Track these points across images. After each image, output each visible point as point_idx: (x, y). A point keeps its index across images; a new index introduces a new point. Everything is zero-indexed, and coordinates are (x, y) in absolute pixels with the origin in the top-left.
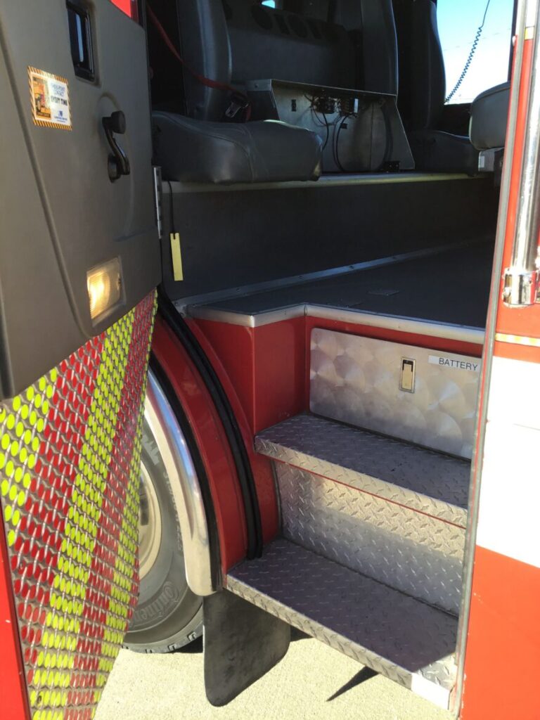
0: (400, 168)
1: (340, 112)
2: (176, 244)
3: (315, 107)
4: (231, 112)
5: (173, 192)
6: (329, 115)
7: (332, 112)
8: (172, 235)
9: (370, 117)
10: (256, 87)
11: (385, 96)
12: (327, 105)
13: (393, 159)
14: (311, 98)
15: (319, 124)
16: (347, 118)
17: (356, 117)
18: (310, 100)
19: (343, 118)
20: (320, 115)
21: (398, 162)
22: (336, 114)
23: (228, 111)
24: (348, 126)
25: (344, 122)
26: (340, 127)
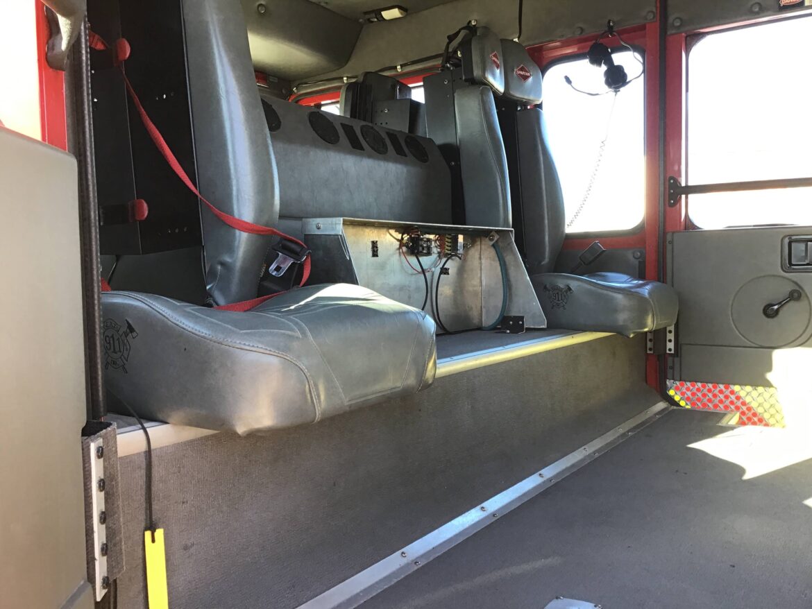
0: (525, 326)
1: (439, 253)
2: (155, 551)
3: (404, 249)
4: (278, 269)
5: (153, 446)
6: (425, 257)
7: (429, 253)
8: (148, 534)
9: (477, 256)
10: (319, 228)
11: (497, 231)
12: (422, 246)
13: (515, 312)
14: (399, 236)
15: (411, 271)
16: (450, 261)
17: (460, 258)
18: (398, 240)
19: (444, 260)
20: (413, 260)
21: (522, 318)
22: (434, 256)
23: (273, 266)
24: (450, 271)
25: (445, 266)
26: (441, 273)
